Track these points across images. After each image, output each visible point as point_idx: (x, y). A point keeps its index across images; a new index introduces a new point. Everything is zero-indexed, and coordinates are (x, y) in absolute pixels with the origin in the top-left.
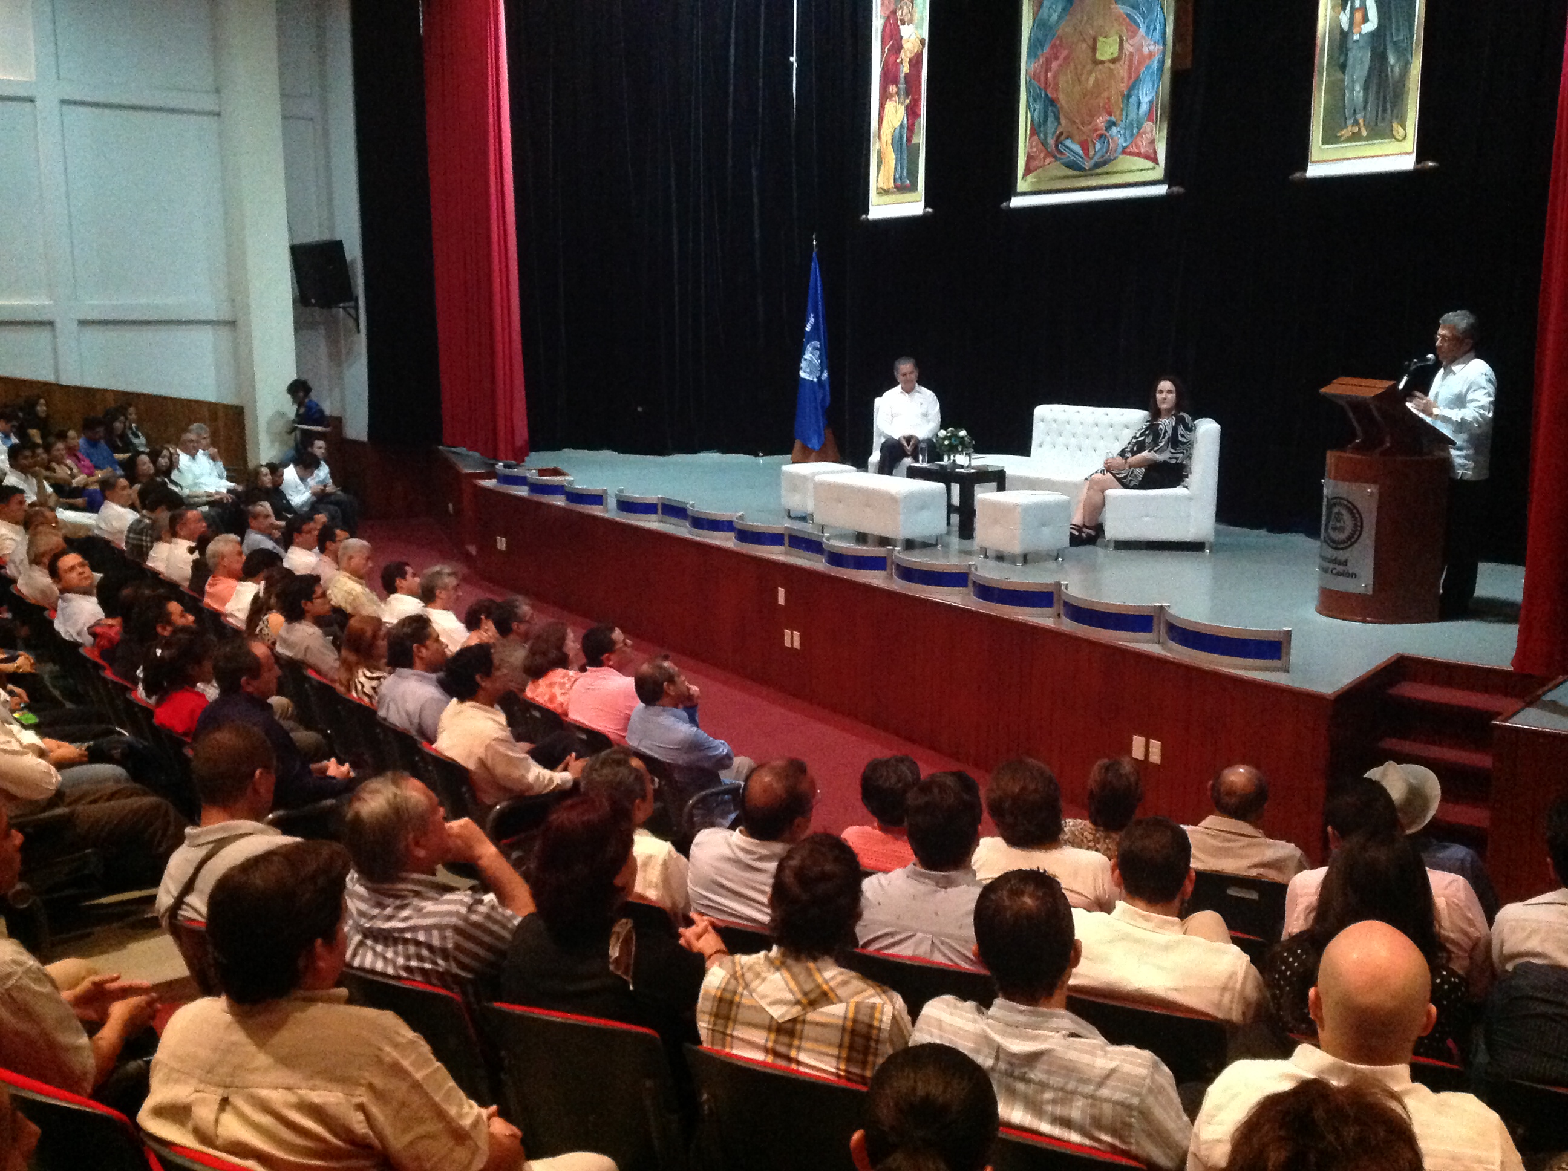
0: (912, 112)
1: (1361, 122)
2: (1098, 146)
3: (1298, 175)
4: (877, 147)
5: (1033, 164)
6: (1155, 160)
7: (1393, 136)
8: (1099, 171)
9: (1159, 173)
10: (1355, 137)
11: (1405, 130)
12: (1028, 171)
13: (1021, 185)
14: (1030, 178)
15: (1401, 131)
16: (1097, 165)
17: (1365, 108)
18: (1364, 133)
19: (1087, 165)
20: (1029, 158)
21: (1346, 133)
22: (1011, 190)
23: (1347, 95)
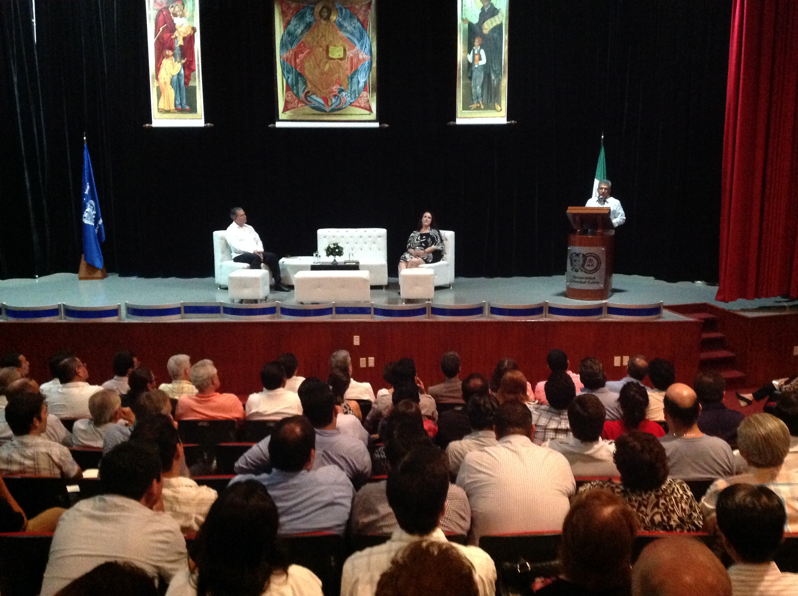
0: (188, 67)
1: (481, 102)
3: (451, 123)
4: (156, 84)
5: (290, 106)
6: (370, 110)
7: (495, 109)
8: (333, 113)
9: (373, 116)
10: (478, 108)
11: (500, 106)
12: (286, 109)
13: (282, 116)
14: (288, 113)
15: (499, 108)
16: (333, 110)
17: (482, 96)
18: (482, 107)
20: (286, 102)
21: (475, 106)
23: (473, 90)
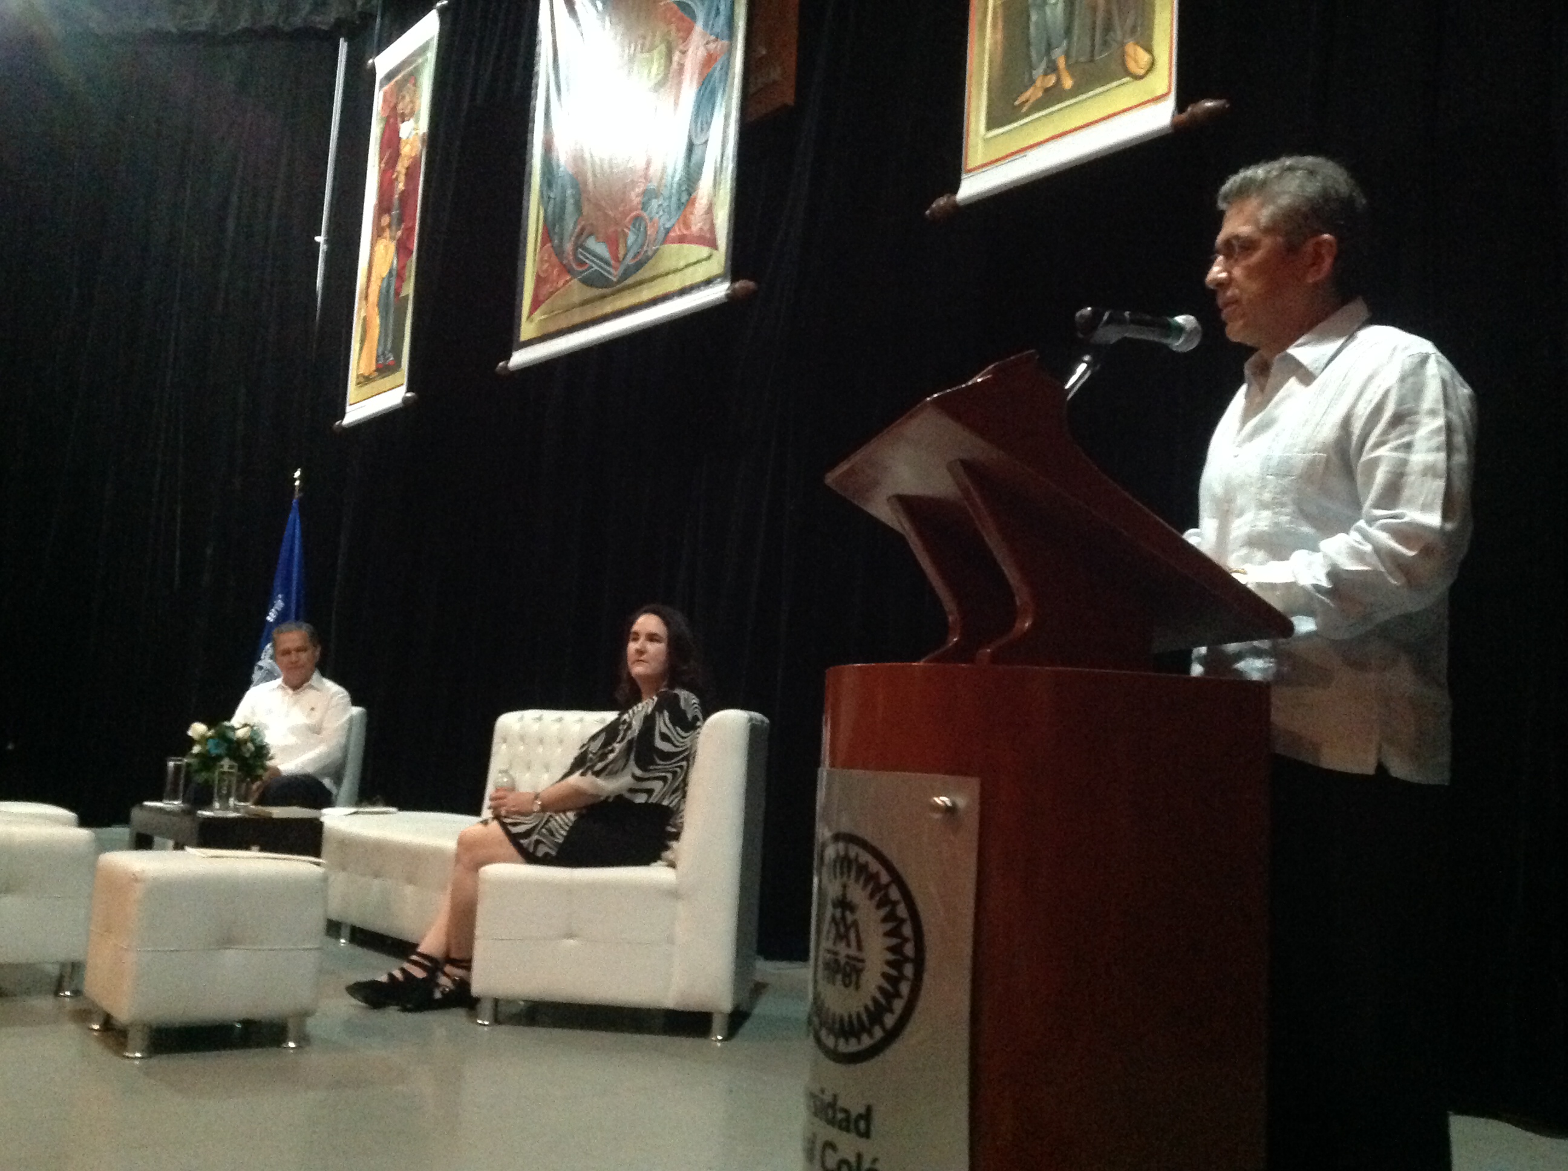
0: (402, 248)
1: (1061, 63)
2: (631, 238)
3: (942, 201)
4: (363, 314)
6: (713, 244)
7: (1127, 73)
8: (630, 281)
9: (718, 261)
10: (1053, 96)
11: (1149, 50)
12: (536, 304)
13: (527, 329)
14: (538, 316)
15: (1144, 57)
16: (626, 274)
17: (1068, 31)
18: (1068, 83)
19: (614, 275)
20: (540, 281)
21: (1033, 94)
22: (509, 343)
23: (1034, 18)
